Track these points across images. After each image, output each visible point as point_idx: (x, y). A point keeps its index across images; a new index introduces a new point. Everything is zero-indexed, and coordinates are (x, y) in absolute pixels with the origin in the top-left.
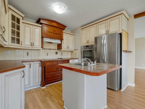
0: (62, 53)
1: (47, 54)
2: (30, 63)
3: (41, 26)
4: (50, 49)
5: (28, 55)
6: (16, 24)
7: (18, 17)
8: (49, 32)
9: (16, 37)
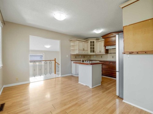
1: (113, 57)
4: (115, 53)
6: (92, 44)
7: (93, 41)
8: (108, 42)
9: (93, 50)
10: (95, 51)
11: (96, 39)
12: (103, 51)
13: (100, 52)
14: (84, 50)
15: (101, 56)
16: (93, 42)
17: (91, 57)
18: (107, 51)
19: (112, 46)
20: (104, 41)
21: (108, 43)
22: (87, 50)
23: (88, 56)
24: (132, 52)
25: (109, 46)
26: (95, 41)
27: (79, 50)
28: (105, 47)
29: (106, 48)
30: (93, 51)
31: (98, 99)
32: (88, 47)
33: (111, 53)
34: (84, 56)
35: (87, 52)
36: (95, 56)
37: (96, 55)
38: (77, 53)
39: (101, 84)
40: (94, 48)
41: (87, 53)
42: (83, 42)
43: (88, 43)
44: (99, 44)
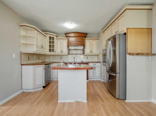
0: (87, 57)
1: (74, 58)
2: (58, 63)
3: (67, 38)
4: (76, 54)
5: (61, 58)
6: (52, 41)
7: (53, 36)
9: (52, 48)
10: (55, 50)
11: (56, 35)
12: (65, 51)
13: (62, 52)
14: (42, 47)
16: (53, 38)
21: (73, 43)
26: (55, 38)
27: (37, 46)
29: (69, 48)
30: (53, 51)
33: (72, 54)
34: (39, 55)
40: (53, 46)
41: (45, 52)
43: (47, 38)
44: (60, 42)
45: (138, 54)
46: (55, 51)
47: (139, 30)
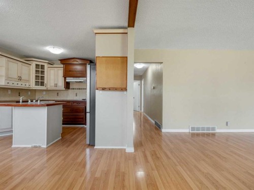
1: (76, 94)
3: (63, 66)
4: (80, 89)
5: (58, 95)
6: (40, 70)
7: (43, 64)
8: (70, 71)
9: (40, 80)
10: (45, 83)
11: (47, 62)
12: (61, 84)
13: (56, 85)
14: (20, 79)
15: (58, 92)
16: (43, 67)
17: (35, 95)
18: (67, 85)
19: (75, 79)
20: (62, 69)
21: (71, 73)
22: (28, 81)
23: (29, 93)
24: (105, 88)
25: (72, 78)
26: (46, 66)
27: (8, 78)
28: (65, 78)
29: (67, 81)
30: (42, 84)
31: (63, 157)
32: (29, 75)
33: (73, 89)
34: (19, 91)
35: (27, 84)
36: (44, 93)
37: (47, 91)
38: (4, 84)
39: (61, 138)
40: (43, 78)
41: (27, 86)
42: (19, 63)
43: (32, 66)
44: (53, 71)
45: (110, 89)
46: (45, 85)
47: (110, 60)
